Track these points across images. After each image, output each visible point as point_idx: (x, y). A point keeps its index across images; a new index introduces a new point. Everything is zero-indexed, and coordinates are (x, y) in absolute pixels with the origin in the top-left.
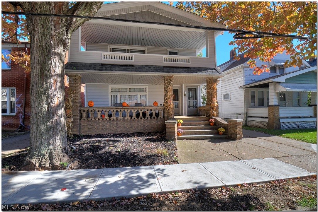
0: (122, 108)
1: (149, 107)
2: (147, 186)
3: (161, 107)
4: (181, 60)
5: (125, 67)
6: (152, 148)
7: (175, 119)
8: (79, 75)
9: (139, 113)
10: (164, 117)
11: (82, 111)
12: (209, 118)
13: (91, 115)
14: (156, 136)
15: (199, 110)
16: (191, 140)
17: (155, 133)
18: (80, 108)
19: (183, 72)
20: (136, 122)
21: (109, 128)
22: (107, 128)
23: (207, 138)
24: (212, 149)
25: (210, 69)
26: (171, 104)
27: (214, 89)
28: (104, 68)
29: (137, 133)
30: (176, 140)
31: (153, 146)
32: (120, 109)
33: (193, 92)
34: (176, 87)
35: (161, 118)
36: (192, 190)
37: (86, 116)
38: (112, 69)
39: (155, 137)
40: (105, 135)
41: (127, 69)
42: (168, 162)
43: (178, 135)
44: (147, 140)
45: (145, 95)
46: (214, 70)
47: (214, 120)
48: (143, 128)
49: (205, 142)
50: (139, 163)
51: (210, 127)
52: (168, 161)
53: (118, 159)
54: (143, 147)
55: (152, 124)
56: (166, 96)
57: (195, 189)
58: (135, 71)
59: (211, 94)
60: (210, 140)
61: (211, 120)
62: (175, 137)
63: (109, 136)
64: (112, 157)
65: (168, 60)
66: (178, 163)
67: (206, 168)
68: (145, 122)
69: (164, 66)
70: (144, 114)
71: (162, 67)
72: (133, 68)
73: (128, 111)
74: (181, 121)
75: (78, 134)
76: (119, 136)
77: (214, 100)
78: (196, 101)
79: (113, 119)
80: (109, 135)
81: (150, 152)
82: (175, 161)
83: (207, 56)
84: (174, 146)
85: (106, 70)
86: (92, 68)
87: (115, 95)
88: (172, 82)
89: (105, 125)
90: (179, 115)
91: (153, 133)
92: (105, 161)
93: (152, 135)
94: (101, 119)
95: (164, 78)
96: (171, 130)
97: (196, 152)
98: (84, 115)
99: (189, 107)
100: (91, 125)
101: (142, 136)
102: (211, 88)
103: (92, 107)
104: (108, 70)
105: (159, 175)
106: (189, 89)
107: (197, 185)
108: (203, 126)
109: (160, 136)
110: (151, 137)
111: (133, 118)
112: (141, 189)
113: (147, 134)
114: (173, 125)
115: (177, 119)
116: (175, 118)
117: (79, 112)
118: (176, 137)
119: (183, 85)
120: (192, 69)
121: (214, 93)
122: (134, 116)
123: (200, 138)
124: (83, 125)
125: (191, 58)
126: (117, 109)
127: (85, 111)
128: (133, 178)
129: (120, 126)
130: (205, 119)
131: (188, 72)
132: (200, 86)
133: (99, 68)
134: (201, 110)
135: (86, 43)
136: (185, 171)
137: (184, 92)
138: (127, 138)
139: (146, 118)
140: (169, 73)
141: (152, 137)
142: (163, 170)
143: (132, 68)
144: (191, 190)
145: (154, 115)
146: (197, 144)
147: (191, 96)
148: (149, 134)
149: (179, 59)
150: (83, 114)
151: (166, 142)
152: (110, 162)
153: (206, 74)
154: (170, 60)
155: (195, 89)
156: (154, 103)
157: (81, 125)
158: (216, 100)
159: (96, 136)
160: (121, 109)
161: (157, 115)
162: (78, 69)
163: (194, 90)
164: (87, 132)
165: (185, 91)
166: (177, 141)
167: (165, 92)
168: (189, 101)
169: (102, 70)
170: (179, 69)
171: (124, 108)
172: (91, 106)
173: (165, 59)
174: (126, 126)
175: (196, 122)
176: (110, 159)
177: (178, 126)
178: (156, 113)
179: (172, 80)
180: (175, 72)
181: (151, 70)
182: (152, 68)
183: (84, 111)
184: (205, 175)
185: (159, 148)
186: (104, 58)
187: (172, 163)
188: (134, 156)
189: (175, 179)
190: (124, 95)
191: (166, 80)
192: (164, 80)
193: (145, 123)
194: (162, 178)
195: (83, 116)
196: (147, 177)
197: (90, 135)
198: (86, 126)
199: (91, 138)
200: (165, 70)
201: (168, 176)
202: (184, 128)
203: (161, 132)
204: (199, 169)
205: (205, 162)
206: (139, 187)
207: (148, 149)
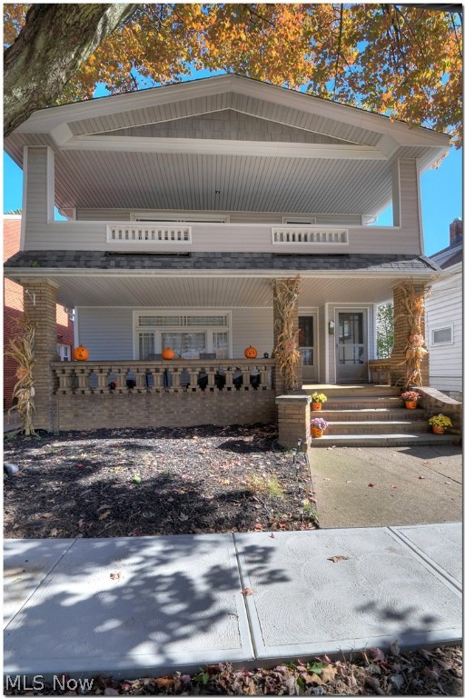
0: (160, 363)
1: (233, 362)
2: (202, 623)
3: (266, 361)
4: (321, 235)
5: (167, 259)
6: (235, 473)
7: (305, 392)
8: (51, 283)
9: (207, 377)
10: (273, 386)
11: (57, 372)
12: (401, 390)
13: (82, 382)
14: (250, 435)
15: (371, 368)
16: (353, 449)
17: (250, 428)
18: (52, 364)
19: (327, 268)
20: (198, 399)
21: (128, 414)
22: (122, 414)
23: (397, 443)
24: (420, 478)
25: (404, 257)
26: (295, 351)
27: (416, 311)
28: (113, 263)
29: (203, 426)
30: (309, 448)
31: (239, 464)
32: (155, 367)
33: (355, 323)
34: (305, 311)
35: (264, 388)
36: (379, 652)
37: (69, 384)
38: (132, 264)
39: (247, 439)
40: (114, 433)
41: (173, 264)
42: (283, 523)
43: (314, 436)
44: (225, 446)
45: (225, 334)
46: (415, 261)
47: (417, 394)
48: (216, 415)
49: (395, 455)
50: (191, 522)
51: (405, 412)
52: (285, 517)
53: (127, 508)
54: (212, 468)
55: (242, 404)
56: (278, 330)
57: (387, 650)
58: (195, 267)
59: (406, 325)
60: (408, 448)
61: (408, 393)
62: (305, 439)
63: (126, 433)
64: (111, 498)
65: (285, 238)
66: (317, 527)
67: (414, 547)
68: (223, 398)
69: (273, 253)
70: (220, 381)
71: (270, 256)
72: (189, 260)
73: (176, 370)
74: (323, 397)
75: (49, 429)
76: (152, 435)
77: (417, 341)
78: (361, 345)
79: (139, 392)
80: (128, 431)
81: (227, 485)
82: (307, 519)
83: (396, 223)
84: (303, 467)
85: (118, 266)
86: (82, 263)
87: (148, 335)
88: (296, 295)
89: (116, 407)
90: (317, 383)
91: (244, 427)
92: (87, 512)
93: (239, 434)
94: (107, 391)
95: (273, 285)
96: (294, 421)
97: (371, 485)
98: (65, 381)
99: (343, 361)
100: (82, 405)
101: (212, 435)
102: (406, 310)
103: (83, 361)
104: (122, 267)
105: (250, 573)
106: (343, 317)
107: (394, 627)
108: (385, 410)
109: (263, 437)
110: (236, 439)
111: (190, 390)
112: (175, 639)
113: (227, 431)
114: (300, 407)
115: (311, 392)
116: (304, 390)
117: (50, 374)
118: (309, 440)
119: (327, 305)
120: (353, 259)
121: (416, 321)
122: (194, 383)
123: (378, 442)
124: (61, 405)
125: (350, 230)
126: (148, 367)
127: (66, 371)
128: (160, 584)
129: (157, 409)
130: (390, 392)
131: (341, 267)
132: (372, 308)
133: (99, 263)
134: (375, 369)
135: (74, 210)
136: (344, 558)
137: (329, 324)
138: (172, 441)
139: (225, 390)
140: (289, 271)
141: (240, 438)
142: (266, 553)
143: (185, 259)
144: (371, 653)
145: (246, 382)
146: (372, 462)
147: (346, 335)
148: (234, 429)
149: (315, 234)
150: (61, 379)
151: (278, 455)
152: (101, 518)
153: (392, 270)
154: (291, 238)
155: (360, 315)
156: (247, 350)
157: (56, 405)
158: (421, 341)
159: (93, 434)
160: (160, 367)
161: (256, 381)
162: (45, 266)
163: (356, 317)
164: (71, 423)
165: (331, 320)
166: (310, 452)
167: (277, 321)
168: (341, 345)
169: (105, 268)
170: (316, 260)
171: (165, 362)
172: (81, 358)
173: (276, 234)
174: (172, 409)
175: (365, 400)
176: (102, 508)
177: (312, 409)
178: (252, 378)
179: (296, 291)
180: (305, 268)
181: (237, 265)
182: (240, 260)
183: (64, 372)
184: (416, 579)
185: (258, 473)
186: (114, 237)
187: (296, 523)
188: (179, 499)
189: (308, 594)
190: (171, 334)
191: (278, 290)
192: (275, 289)
193: (222, 401)
194: (261, 587)
195: (61, 385)
196: (207, 583)
197: (79, 432)
198: (70, 408)
199: (78, 439)
200: (278, 262)
201: (284, 579)
202: (331, 415)
203: (264, 425)
204: (391, 550)
205: (407, 523)
206: (171, 625)
207: (223, 474)
